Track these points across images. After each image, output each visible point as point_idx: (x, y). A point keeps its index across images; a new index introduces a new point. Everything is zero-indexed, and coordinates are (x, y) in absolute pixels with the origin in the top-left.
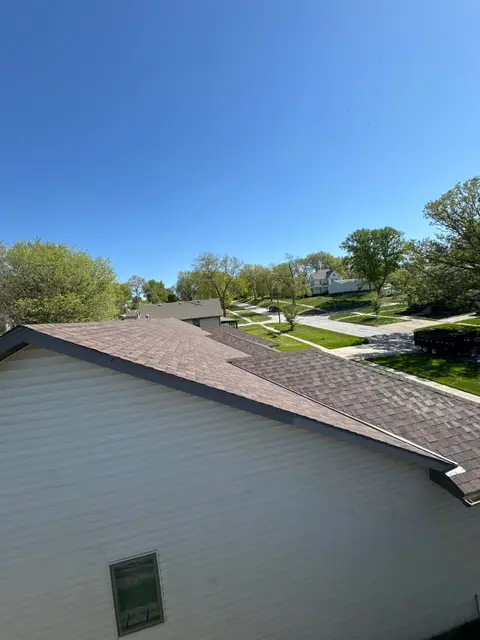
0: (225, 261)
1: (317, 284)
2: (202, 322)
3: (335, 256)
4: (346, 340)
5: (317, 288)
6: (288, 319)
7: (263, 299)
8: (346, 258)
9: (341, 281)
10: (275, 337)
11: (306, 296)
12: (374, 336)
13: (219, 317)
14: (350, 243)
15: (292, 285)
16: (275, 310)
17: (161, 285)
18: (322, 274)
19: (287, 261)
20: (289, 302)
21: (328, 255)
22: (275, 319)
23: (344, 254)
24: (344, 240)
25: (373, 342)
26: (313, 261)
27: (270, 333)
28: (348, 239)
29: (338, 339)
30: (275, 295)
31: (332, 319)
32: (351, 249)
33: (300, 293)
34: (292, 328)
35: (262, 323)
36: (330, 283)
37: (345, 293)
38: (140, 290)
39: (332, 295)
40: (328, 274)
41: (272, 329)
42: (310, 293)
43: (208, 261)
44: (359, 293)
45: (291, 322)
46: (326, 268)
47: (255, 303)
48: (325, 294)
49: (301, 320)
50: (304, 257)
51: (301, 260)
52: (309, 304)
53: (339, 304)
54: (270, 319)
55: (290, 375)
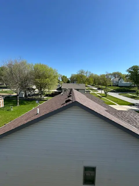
0: (87, 73)
1: (115, 82)
2: (79, 90)
3: (123, 74)
4: (126, 103)
5: (115, 84)
6: (105, 93)
7: (96, 85)
8: (128, 75)
9: (124, 82)
10: (100, 98)
11: (110, 86)
12: (136, 103)
13: (84, 90)
14: (130, 70)
15: (106, 82)
16: (99, 89)
17: (66, 77)
18: (117, 79)
19: (105, 74)
20: (104, 87)
21: (120, 73)
22: (100, 92)
23: (127, 73)
24: (128, 69)
25: (136, 105)
26: (114, 75)
27: (99, 96)
28: (130, 69)
29: (123, 103)
30: (99, 84)
31: (119, 94)
32: (130, 72)
33: (109, 85)
34: (106, 95)
35: (96, 93)
36: (119, 82)
37: (125, 86)
38: (60, 78)
39: (119, 87)
40: (119, 79)
41: (99, 95)
42: (112, 85)
44: (130, 87)
46: (118, 77)
47: (93, 85)
48: (117, 86)
49: (110, 94)
50: (111, 73)
51: (110, 74)
52: (111, 88)
53: (122, 90)
54: (98, 91)
55: (128, 120)
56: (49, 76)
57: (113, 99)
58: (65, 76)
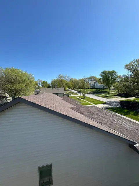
0: (66, 77)
1: (92, 85)
2: (59, 94)
3: (97, 78)
4: (100, 102)
6: (83, 95)
7: (76, 88)
8: (100, 78)
9: (99, 85)
10: (79, 100)
11: (88, 89)
12: (108, 102)
13: (64, 93)
14: (102, 74)
15: (85, 85)
16: (79, 92)
17: (46, 83)
18: (93, 82)
19: (83, 78)
20: (83, 90)
21: (95, 77)
22: (79, 94)
23: (100, 77)
24: (100, 73)
25: (108, 103)
26: (91, 78)
27: (78, 99)
28: (101, 73)
29: (98, 102)
30: (79, 88)
31: (96, 95)
32: (102, 76)
33: (87, 87)
34: (84, 97)
35: (75, 96)
36: (95, 85)
37: (100, 88)
38: (40, 83)
39: (95, 89)
40: (95, 82)
41: (78, 98)
42: (89, 88)
43: (61, 76)
44: (104, 88)
45: (84, 96)
46: (94, 81)
47: (74, 89)
48: (94, 88)
49: (87, 95)
50: (88, 77)
51: (87, 78)
52: (89, 91)
53: (98, 91)
54: (78, 94)
55: (88, 113)
56: (23, 82)
57: (90, 100)
58: (46, 81)
